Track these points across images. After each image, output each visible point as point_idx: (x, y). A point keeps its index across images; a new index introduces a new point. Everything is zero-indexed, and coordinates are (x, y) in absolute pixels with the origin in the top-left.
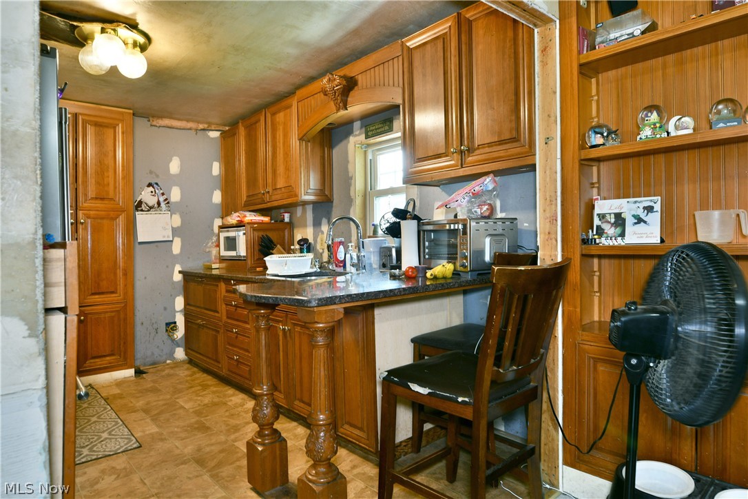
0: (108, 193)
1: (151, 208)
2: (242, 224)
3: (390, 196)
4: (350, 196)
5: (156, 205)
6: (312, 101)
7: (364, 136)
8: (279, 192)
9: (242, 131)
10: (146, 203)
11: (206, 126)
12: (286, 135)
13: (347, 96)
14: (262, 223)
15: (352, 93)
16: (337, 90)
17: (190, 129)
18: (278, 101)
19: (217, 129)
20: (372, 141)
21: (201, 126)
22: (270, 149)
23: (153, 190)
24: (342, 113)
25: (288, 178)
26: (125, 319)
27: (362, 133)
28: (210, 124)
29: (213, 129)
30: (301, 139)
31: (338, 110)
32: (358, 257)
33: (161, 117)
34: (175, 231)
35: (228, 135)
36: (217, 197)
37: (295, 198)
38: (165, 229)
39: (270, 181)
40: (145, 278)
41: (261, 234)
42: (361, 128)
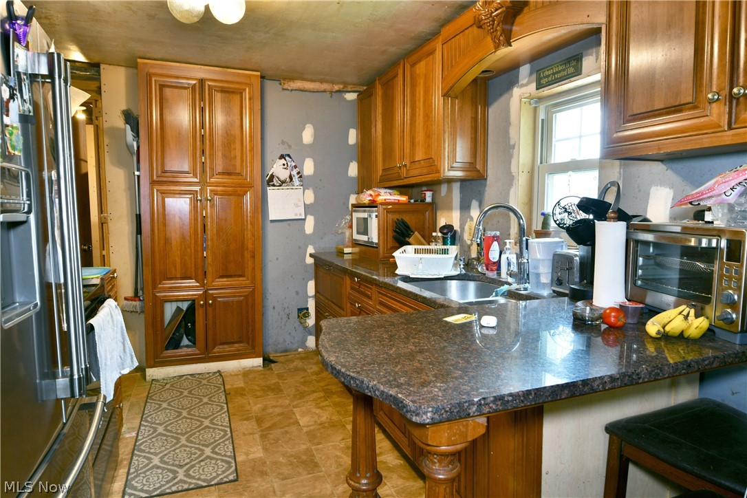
0: (234, 166)
1: (283, 182)
2: (374, 205)
3: (570, 173)
4: (511, 173)
5: (288, 180)
6: (461, 40)
7: (534, 85)
8: (417, 165)
9: (379, 91)
10: (277, 177)
11: (341, 86)
12: (427, 92)
13: (512, 24)
14: (398, 203)
15: (519, 19)
16: (496, 16)
17: (324, 91)
18: (419, 47)
19: (354, 89)
20: (546, 92)
21: (336, 88)
22: (408, 111)
23: (285, 162)
24: (504, 51)
25: (428, 147)
26: (253, 305)
27: (532, 82)
28: (345, 84)
29: (349, 90)
30: (445, 95)
31: (497, 48)
32: (519, 264)
33: (292, 79)
34: (308, 210)
35: (365, 97)
36: (353, 170)
37: (436, 175)
38: (297, 206)
39: (407, 151)
40: (277, 259)
41: (396, 217)
42: (531, 74)
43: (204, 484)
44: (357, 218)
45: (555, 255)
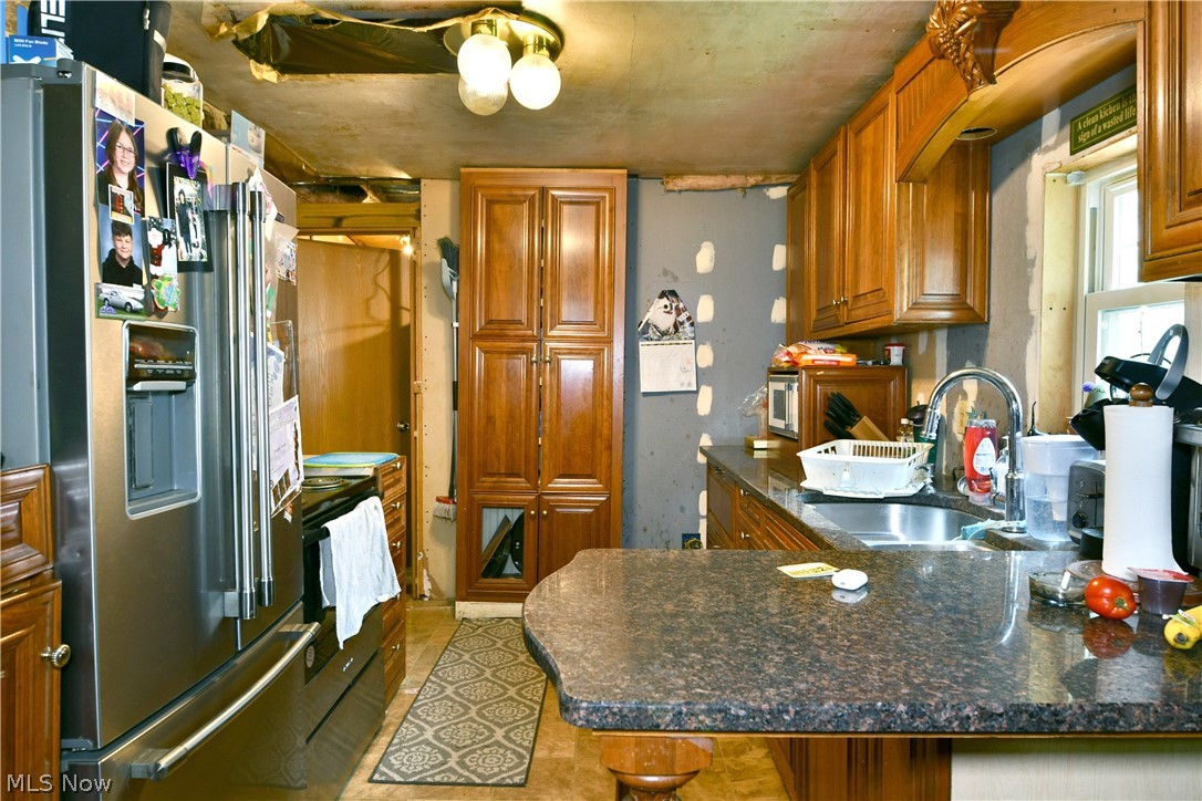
1: (664, 334)
2: (795, 369)
3: (1144, 308)
4: (1028, 311)
5: (672, 330)
6: (923, 81)
7: (1066, 146)
8: (862, 303)
9: (814, 174)
10: (655, 327)
11: (760, 178)
12: (877, 174)
13: (995, 45)
14: (838, 367)
15: (1005, 34)
16: (963, 34)
17: (733, 188)
19: (781, 181)
20: (1090, 156)
21: (752, 181)
22: (850, 210)
23: (668, 303)
24: (984, 94)
25: (876, 271)
26: (608, 522)
27: (1063, 142)
28: (766, 173)
29: (774, 182)
30: (903, 179)
31: (971, 88)
32: (1010, 483)
33: (680, 174)
34: (702, 375)
35: (798, 190)
36: (779, 312)
37: (887, 318)
38: (684, 370)
39: (849, 278)
40: (652, 453)
41: (833, 389)
42: (1062, 126)
43: (478, 781)
44: (775, 391)
45: (1072, 468)
